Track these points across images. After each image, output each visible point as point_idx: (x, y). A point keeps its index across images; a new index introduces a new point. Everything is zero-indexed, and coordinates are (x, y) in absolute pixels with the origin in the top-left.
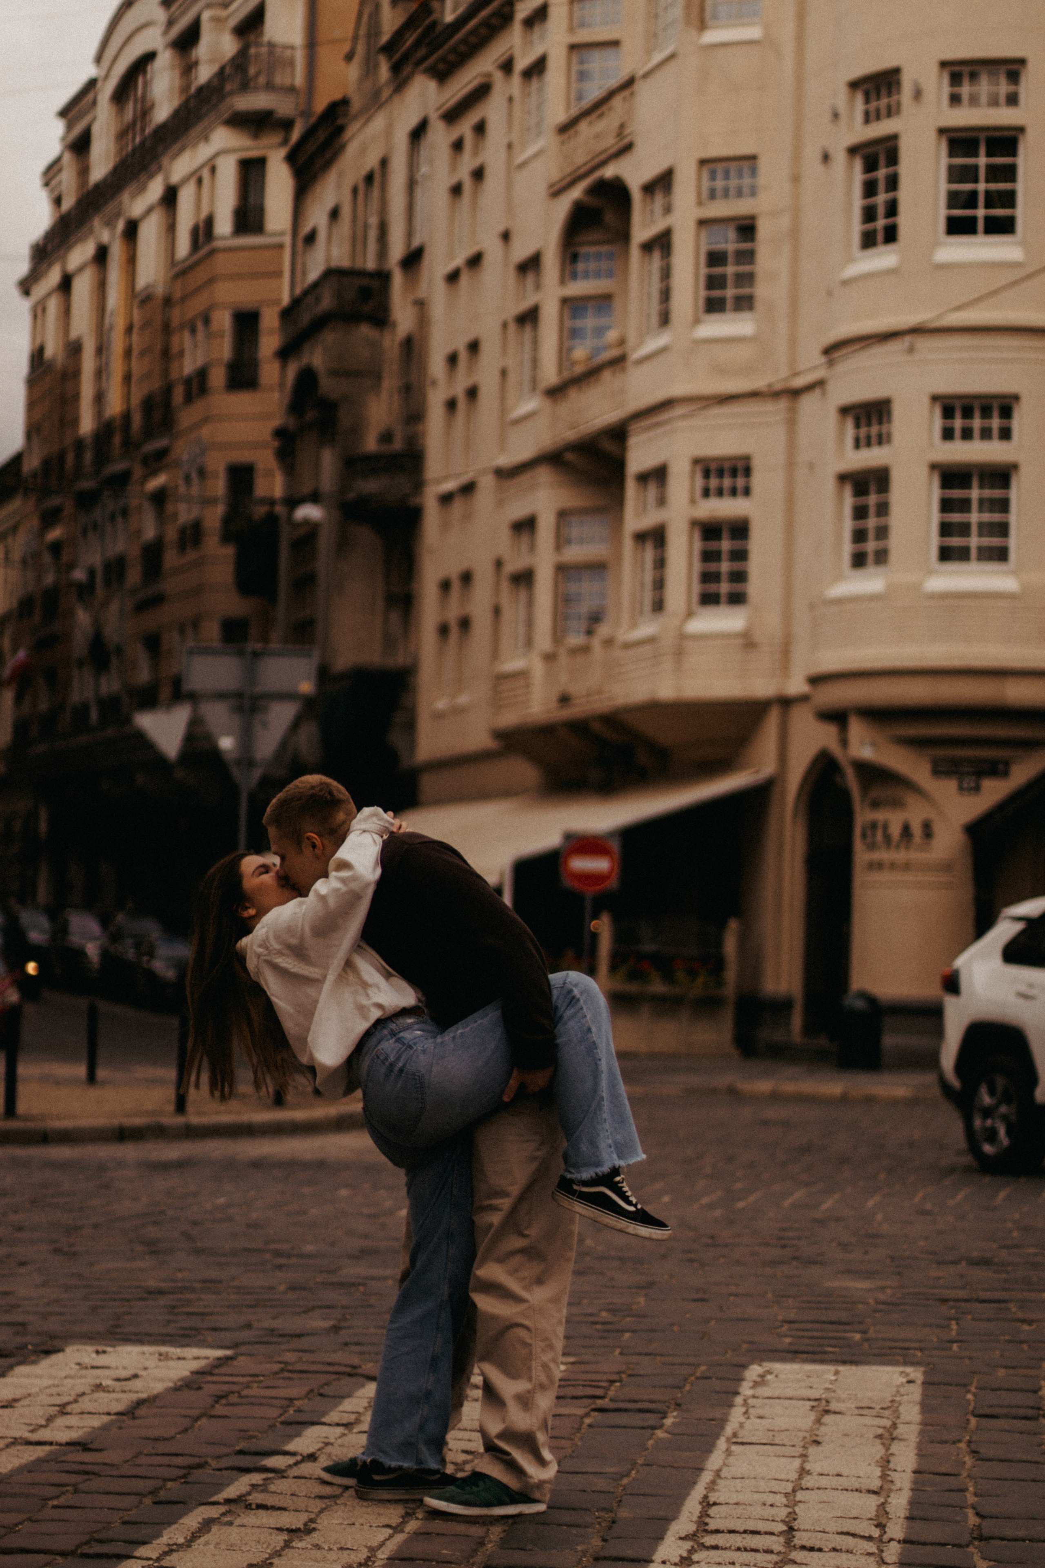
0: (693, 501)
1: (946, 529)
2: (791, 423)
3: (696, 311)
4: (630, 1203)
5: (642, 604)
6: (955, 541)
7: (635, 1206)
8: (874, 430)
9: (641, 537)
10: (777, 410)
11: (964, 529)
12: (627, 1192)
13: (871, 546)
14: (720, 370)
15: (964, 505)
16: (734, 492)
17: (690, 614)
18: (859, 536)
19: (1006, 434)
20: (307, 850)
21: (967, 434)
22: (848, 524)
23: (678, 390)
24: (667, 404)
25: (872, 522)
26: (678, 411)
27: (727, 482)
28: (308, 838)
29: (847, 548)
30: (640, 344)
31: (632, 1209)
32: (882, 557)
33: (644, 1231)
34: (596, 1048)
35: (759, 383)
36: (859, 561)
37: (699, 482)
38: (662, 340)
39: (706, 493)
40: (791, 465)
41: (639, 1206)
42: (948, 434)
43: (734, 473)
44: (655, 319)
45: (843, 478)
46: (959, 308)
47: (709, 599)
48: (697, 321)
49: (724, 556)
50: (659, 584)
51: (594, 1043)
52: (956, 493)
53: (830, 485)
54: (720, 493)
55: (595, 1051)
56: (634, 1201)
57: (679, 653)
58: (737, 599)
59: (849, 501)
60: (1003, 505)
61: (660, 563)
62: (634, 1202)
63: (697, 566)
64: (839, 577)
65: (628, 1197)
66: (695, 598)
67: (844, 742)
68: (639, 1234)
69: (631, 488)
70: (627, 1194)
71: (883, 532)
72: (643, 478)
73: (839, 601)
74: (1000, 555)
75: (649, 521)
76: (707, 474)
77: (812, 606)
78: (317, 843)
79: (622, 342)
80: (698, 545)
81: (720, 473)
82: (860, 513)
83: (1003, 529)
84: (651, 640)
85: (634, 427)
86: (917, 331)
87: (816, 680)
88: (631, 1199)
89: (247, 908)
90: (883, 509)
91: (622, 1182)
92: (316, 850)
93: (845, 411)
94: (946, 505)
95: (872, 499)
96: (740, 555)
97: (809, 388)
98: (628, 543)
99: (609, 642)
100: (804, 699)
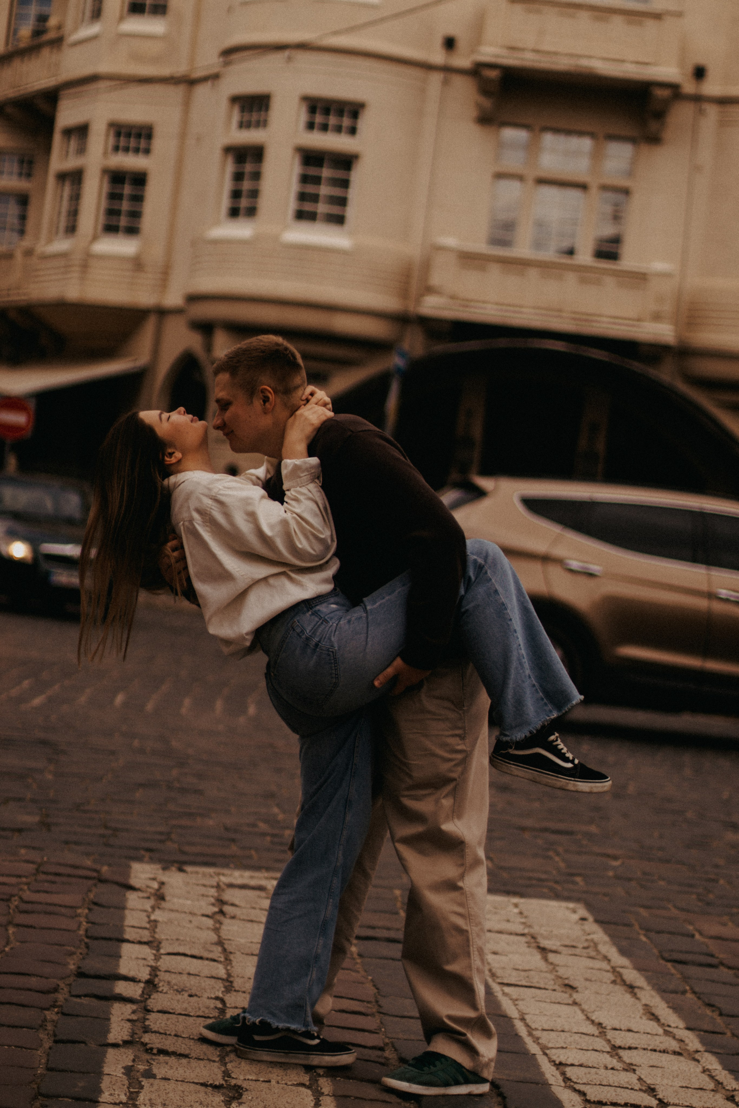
0: (105, 153)
1: (302, 197)
2: (187, 104)
3: (122, 11)
4: (566, 760)
5: (58, 228)
6: (308, 207)
7: (572, 762)
8: (255, 117)
9: (62, 177)
10: (176, 93)
11: (315, 198)
12: (562, 749)
13: (244, 203)
14: (136, 57)
15: (317, 180)
16: (137, 150)
17: (95, 238)
18: (236, 194)
19: (353, 131)
20: (258, 403)
21: (324, 128)
22: (228, 185)
23: (103, 68)
24: (93, 79)
25: (246, 185)
26: (102, 85)
27: (133, 143)
28: (263, 391)
29: (226, 202)
30: (76, 29)
31: (570, 765)
32: (252, 212)
33: (584, 786)
34: (506, 609)
35: (165, 71)
36: (234, 213)
37: (111, 141)
38: (94, 29)
39: (116, 149)
40: (183, 135)
41: (576, 761)
42: (311, 126)
43: (139, 136)
44: (88, 14)
45: (228, 150)
46: (336, 33)
47: (111, 229)
48: (121, 19)
49: (125, 198)
50: (74, 213)
51: (503, 604)
52: (312, 171)
53: (217, 154)
54: (127, 150)
55: (505, 612)
56: (570, 755)
57: (85, 266)
58: (132, 231)
59: (230, 168)
60: (345, 184)
61: (76, 198)
62: (571, 758)
63: (104, 204)
64: (217, 223)
65: (565, 754)
66: (100, 227)
67: (209, 347)
68: (579, 790)
69: (57, 138)
70: (563, 751)
71: (255, 194)
72: (68, 132)
73: (216, 242)
74: (339, 220)
75: (71, 163)
76: (118, 134)
77: (193, 243)
78: (271, 397)
79: (59, 27)
80: (106, 188)
81: (129, 135)
82: (238, 177)
83: (342, 202)
84: (64, 255)
85: (63, 93)
86: (303, 47)
87: (193, 298)
88: (567, 755)
89: (171, 455)
90: (257, 176)
91: (557, 740)
92: (267, 404)
93: (235, 99)
94: (305, 179)
95: (248, 168)
96: (138, 199)
97: (205, 79)
98: (51, 181)
99: (29, 253)
100: (178, 311)
